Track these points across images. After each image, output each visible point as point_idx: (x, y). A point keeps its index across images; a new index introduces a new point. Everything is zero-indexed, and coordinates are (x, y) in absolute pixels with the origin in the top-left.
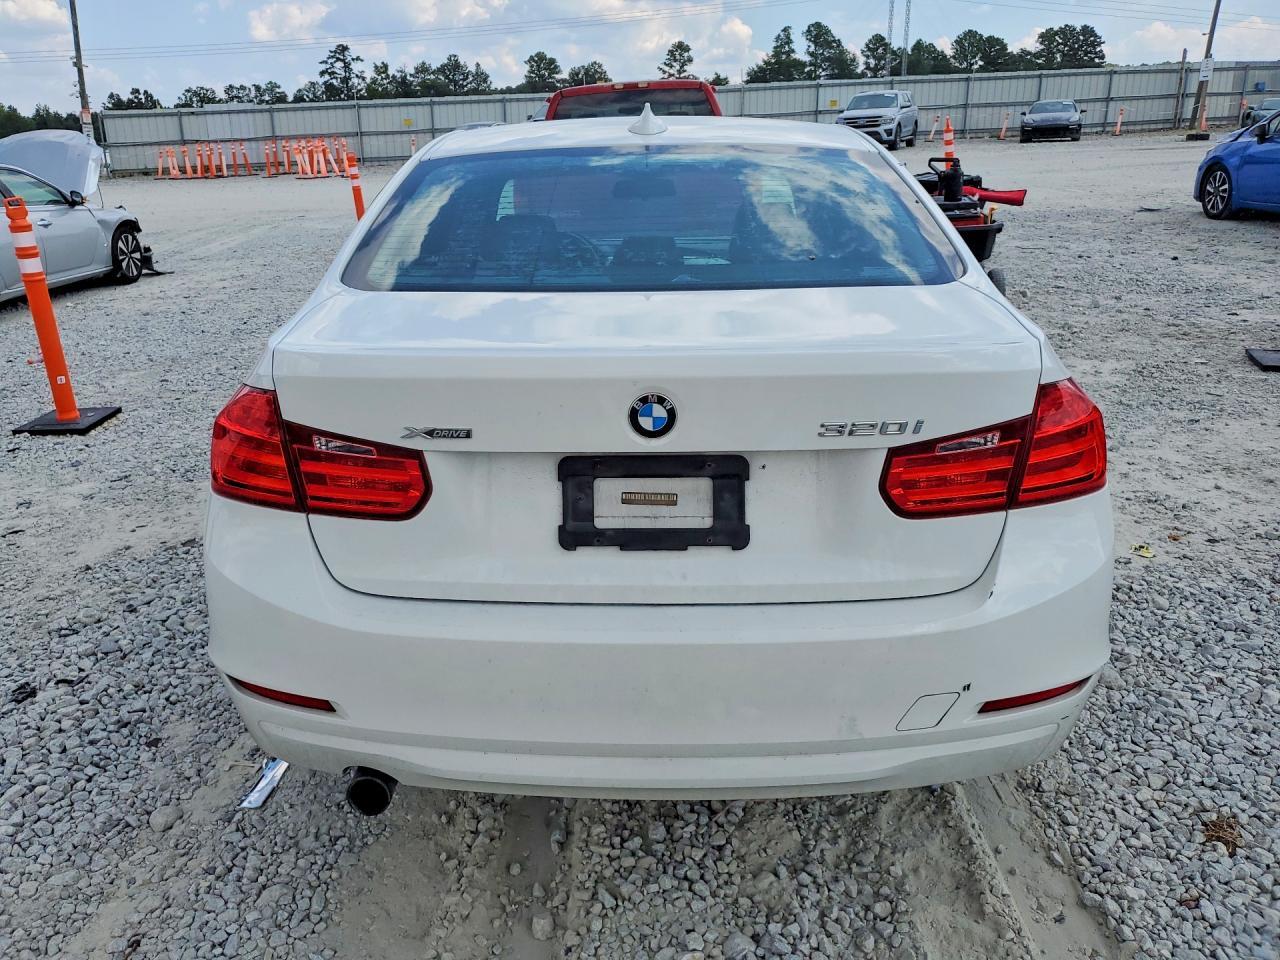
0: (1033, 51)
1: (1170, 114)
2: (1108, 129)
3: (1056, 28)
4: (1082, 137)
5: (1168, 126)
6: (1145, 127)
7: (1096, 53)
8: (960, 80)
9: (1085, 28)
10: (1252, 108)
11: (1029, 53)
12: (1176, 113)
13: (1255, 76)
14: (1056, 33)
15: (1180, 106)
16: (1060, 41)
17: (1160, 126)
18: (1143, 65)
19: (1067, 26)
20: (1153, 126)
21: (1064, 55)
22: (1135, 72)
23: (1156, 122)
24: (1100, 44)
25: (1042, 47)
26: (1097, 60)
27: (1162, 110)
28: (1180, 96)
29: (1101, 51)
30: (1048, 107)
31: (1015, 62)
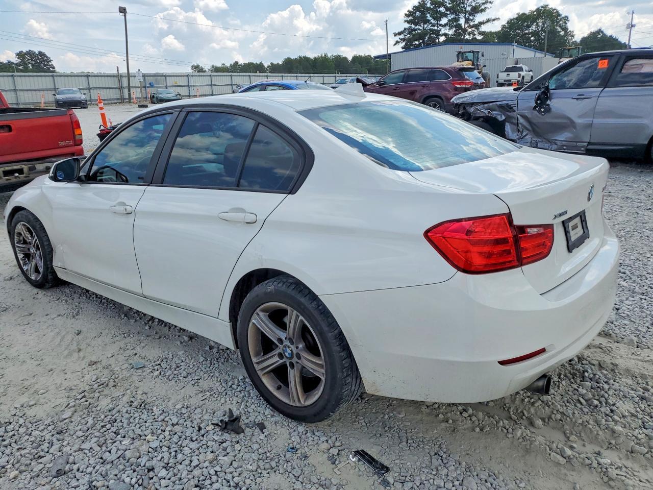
0: (15, 62)
1: (118, 96)
2: (93, 103)
3: (24, 51)
4: (89, 106)
5: (119, 101)
6: (109, 102)
7: (50, 65)
8: (8, 76)
9: (40, 53)
10: (154, 94)
11: (13, 63)
12: (121, 96)
13: (149, 80)
14: (25, 54)
15: (122, 93)
16: (29, 58)
17: (116, 101)
18: (72, 73)
19: (30, 50)
20: (113, 102)
21: (33, 65)
22: (67, 76)
23: (114, 99)
24: (50, 61)
25: (19, 60)
26: (51, 69)
27: (115, 94)
28: (121, 88)
29: (52, 65)
30: (64, 91)
31: (6, 68)
